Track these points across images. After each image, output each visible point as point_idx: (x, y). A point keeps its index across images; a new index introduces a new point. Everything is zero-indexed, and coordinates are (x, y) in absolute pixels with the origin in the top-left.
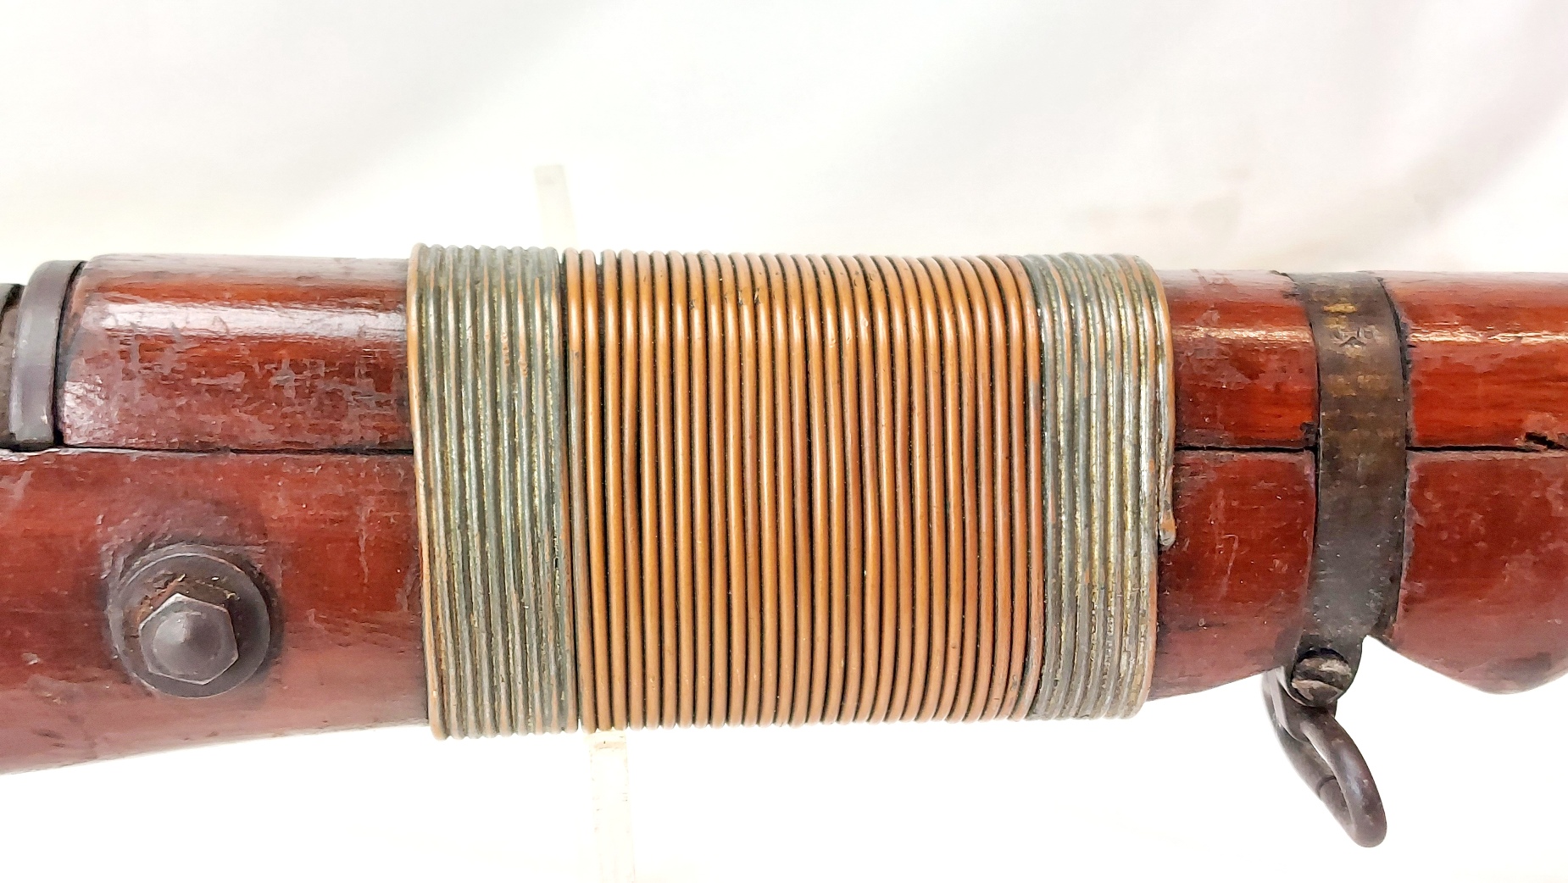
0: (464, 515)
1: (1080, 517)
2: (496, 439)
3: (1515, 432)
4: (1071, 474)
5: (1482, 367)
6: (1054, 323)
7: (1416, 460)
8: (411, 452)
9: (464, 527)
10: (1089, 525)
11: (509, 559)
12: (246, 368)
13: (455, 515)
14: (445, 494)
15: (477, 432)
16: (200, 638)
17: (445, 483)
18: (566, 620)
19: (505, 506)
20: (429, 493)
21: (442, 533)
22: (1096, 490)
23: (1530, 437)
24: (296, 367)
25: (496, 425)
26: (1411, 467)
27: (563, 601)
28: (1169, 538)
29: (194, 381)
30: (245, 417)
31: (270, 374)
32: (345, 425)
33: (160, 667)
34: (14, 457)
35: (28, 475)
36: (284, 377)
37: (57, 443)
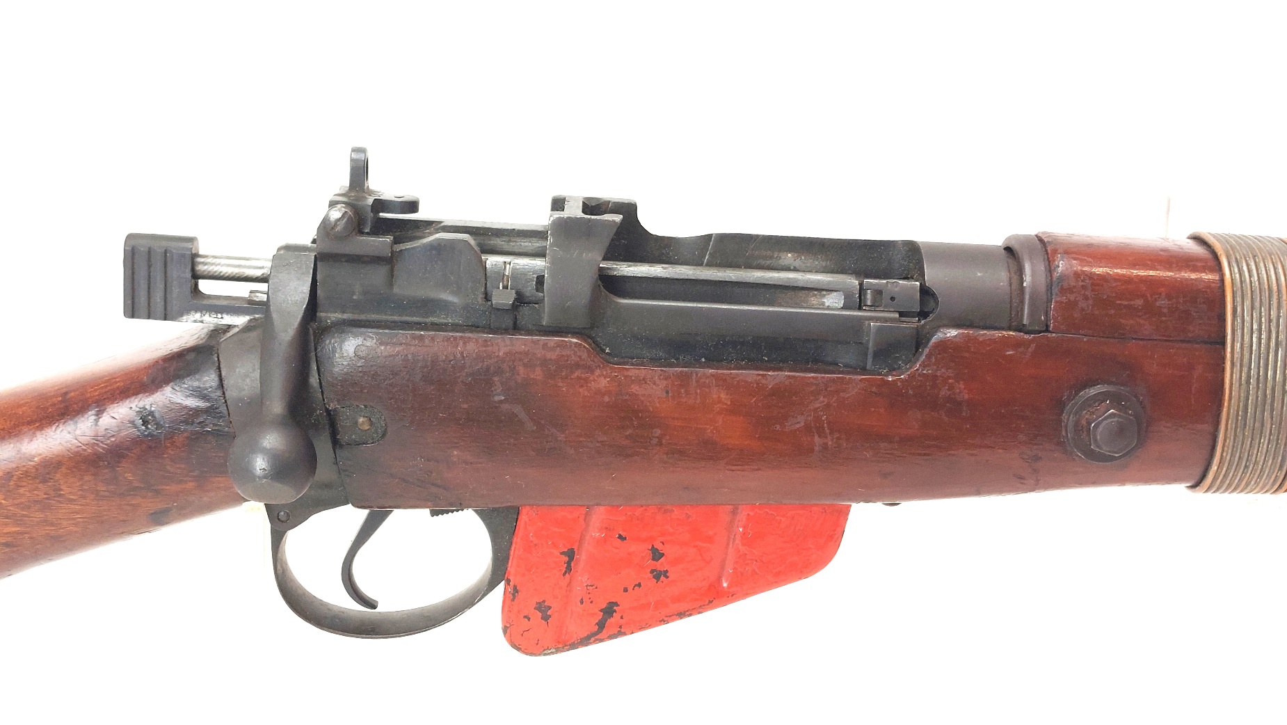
0: (1249, 377)
2: (1269, 338)
8: (1223, 343)
9: (1248, 382)
11: (1269, 401)
12: (1143, 296)
13: (1244, 377)
14: (1241, 366)
15: (1260, 334)
16: (1120, 432)
17: (1242, 360)
19: (1270, 373)
20: (1232, 364)
21: (1237, 385)
24: (1169, 297)
25: (1270, 331)
29: (1118, 302)
30: (1142, 322)
31: (1156, 300)
32: (1191, 328)
34: (1026, 336)
35: (1033, 346)
36: (1163, 302)
37: (1047, 330)
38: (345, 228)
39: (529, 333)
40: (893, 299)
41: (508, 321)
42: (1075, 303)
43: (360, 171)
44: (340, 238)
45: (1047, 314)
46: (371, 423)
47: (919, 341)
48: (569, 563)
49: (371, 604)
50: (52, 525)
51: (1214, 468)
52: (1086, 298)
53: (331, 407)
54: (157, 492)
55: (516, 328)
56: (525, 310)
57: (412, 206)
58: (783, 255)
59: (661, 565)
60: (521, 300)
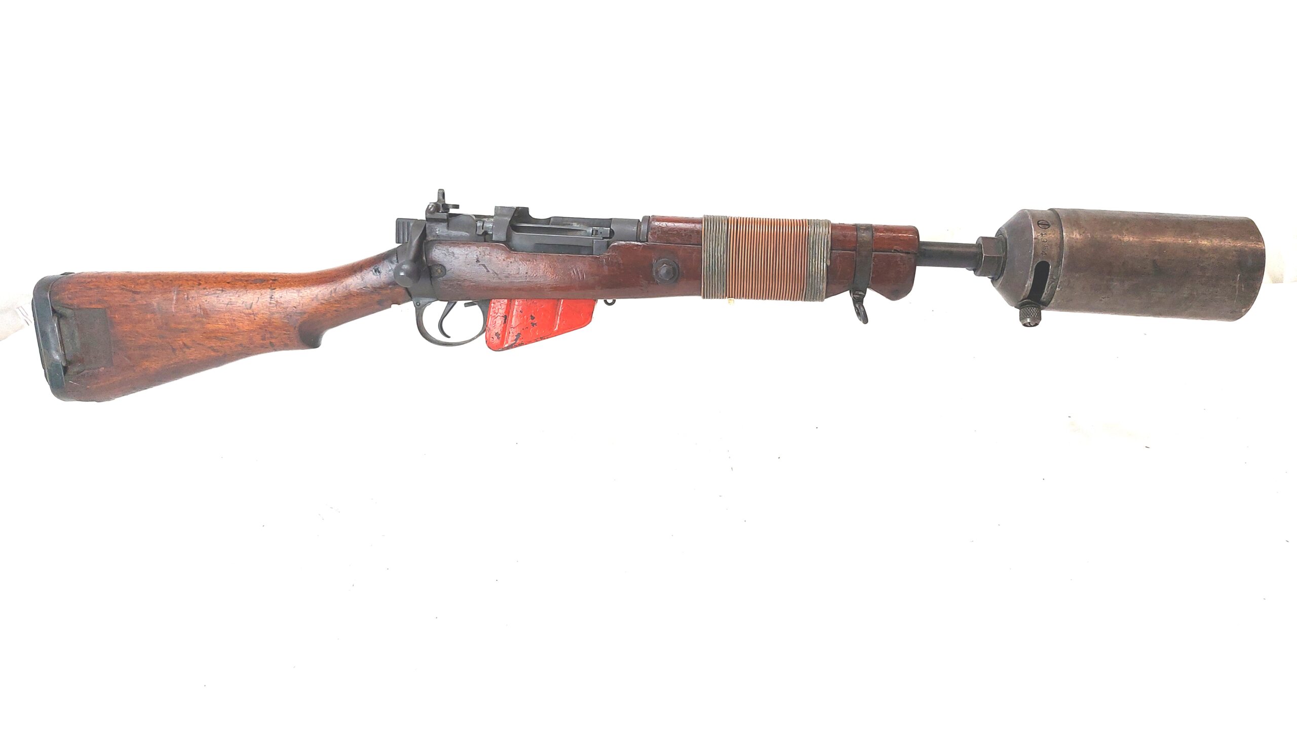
0: (710, 255)
1: (814, 260)
2: (715, 244)
3: (892, 249)
4: (812, 253)
5: (886, 238)
6: (811, 230)
7: (874, 253)
8: (702, 245)
9: (709, 257)
10: (815, 261)
11: (716, 265)
12: (677, 231)
13: (708, 255)
14: (707, 252)
15: (713, 243)
16: (668, 272)
17: (707, 250)
18: (725, 273)
19: (716, 254)
20: (704, 251)
21: (706, 258)
22: (817, 256)
23: (895, 250)
24: (685, 231)
25: (716, 242)
26: (873, 254)
27: (725, 270)
28: (829, 264)
29: (669, 232)
30: (677, 238)
31: (681, 232)
32: (692, 240)
33: (662, 277)
34: (639, 244)
35: (642, 247)
36: (683, 232)
37: (647, 241)
38: (433, 210)
39: (488, 242)
40: (601, 233)
41: (482, 238)
42: (656, 232)
43: (442, 194)
44: (432, 213)
45: (647, 237)
46: (441, 271)
47: (608, 244)
48: (505, 320)
49: (448, 337)
50: (349, 304)
51: (703, 286)
52: (659, 231)
53: (429, 265)
54: (379, 294)
55: (485, 241)
56: (487, 236)
57: (457, 207)
58: (573, 223)
59: (535, 321)
60: (485, 233)
